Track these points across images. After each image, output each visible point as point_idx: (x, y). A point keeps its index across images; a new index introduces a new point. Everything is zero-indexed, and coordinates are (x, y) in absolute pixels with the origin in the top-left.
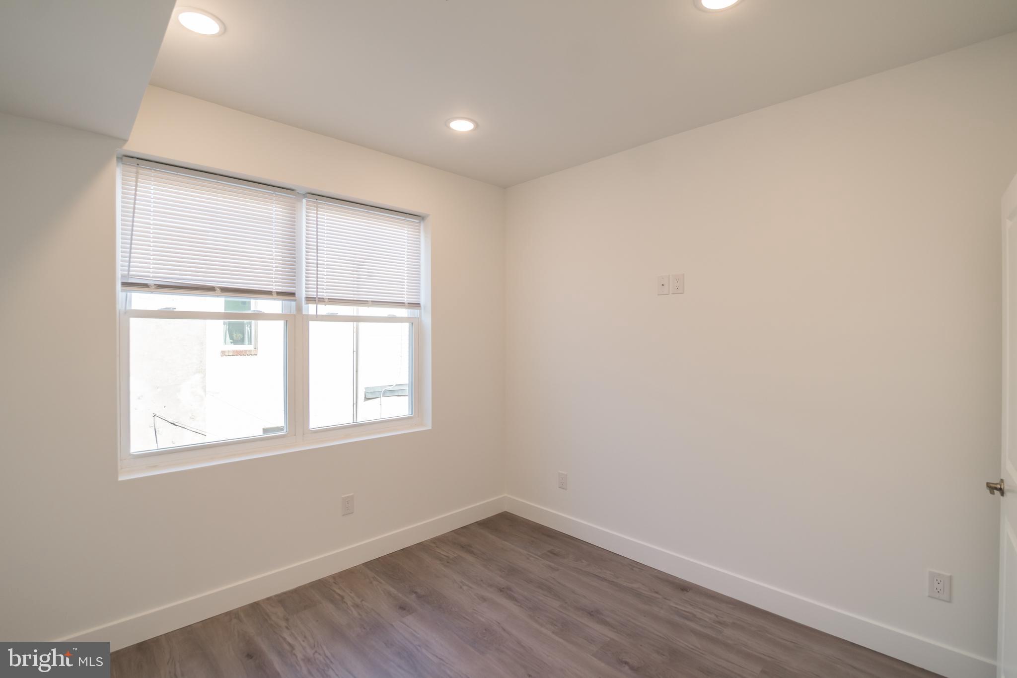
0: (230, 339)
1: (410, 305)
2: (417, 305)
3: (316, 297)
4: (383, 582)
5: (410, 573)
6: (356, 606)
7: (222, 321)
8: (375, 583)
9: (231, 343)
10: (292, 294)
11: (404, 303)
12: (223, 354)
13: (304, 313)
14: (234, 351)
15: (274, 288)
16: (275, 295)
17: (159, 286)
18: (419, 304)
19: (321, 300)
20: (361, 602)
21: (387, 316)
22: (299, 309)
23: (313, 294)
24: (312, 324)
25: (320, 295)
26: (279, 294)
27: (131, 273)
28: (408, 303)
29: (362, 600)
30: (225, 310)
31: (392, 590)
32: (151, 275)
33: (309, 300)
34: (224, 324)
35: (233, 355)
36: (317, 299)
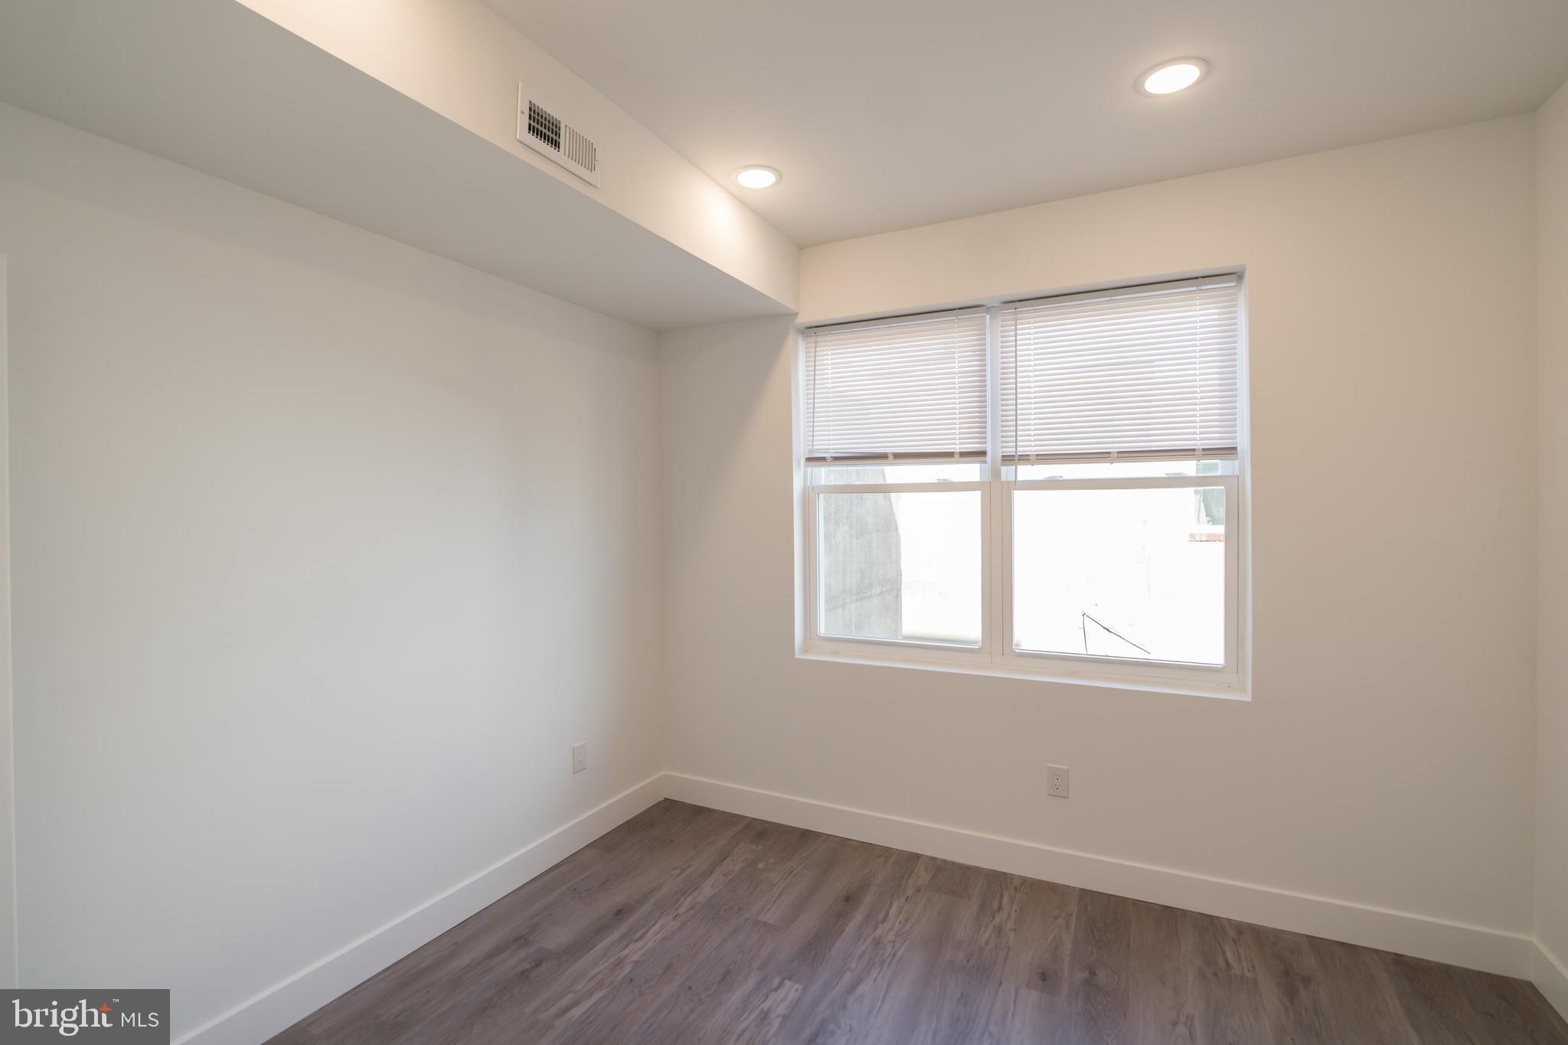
0: (1207, 516)
1: (1206, 452)
2: (1229, 451)
3: (1014, 454)
4: (1072, 929)
5: (1129, 945)
6: (999, 930)
7: (1191, 490)
8: (1061, 921)
9: (1208, 522)
10: (983, 453)
11: (1194, 450)
12: (1192, 538)
13: (1003, 478)
14: (1209, 535)
15: (957, 448)
16: (957, 457)
17: (836, 459)
18: (1235, 448)
19: (1025, 459)
20: (1010, 930)
21: (1163, 475)
22: (996, 474)
23: (1011, 451)
24: (1018, 496)
25: (1021, 450)
26: (963, 454)
27: (815, 447)
28: (1203, 449)
29: (1015, 930)
30: (1197, 473)
31: (1068, 946)
32: (832, 447)
33: (1008, 459)
34: (1196, 492)
35: (1207, 541)
36: (1016, 458)
